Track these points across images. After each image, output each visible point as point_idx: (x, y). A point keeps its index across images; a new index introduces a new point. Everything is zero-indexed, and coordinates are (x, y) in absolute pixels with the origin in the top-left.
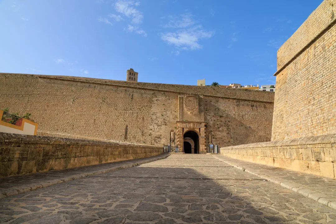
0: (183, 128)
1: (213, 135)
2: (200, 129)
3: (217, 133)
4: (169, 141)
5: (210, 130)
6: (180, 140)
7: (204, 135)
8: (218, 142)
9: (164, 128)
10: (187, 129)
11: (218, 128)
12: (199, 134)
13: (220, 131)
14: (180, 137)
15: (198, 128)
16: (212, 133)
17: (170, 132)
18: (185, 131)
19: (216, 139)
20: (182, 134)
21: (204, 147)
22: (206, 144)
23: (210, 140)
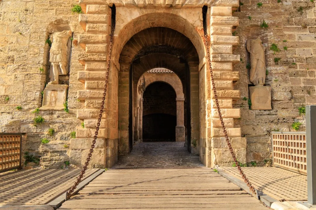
0: (113, 8)
1: (274, 47)
2: (205, 9)
3: (291, 36)
4: (38, 79)
5: (258, 21)
6: (91, 72)
7: (229, 41)
8: (302, 83)
9: (15, 14)
10: (133, 9)
11: (299, 11)
12: (203, 40)
13: (308, 27)
14: (91, 57)
15: (195, 8)
16: (270, 38)
17: (45, 30)
18: (123, 22)
19: (290, 64)
20: (102, 37)
21: (226, 110)
22: (238, 91)
23: (257, 75)
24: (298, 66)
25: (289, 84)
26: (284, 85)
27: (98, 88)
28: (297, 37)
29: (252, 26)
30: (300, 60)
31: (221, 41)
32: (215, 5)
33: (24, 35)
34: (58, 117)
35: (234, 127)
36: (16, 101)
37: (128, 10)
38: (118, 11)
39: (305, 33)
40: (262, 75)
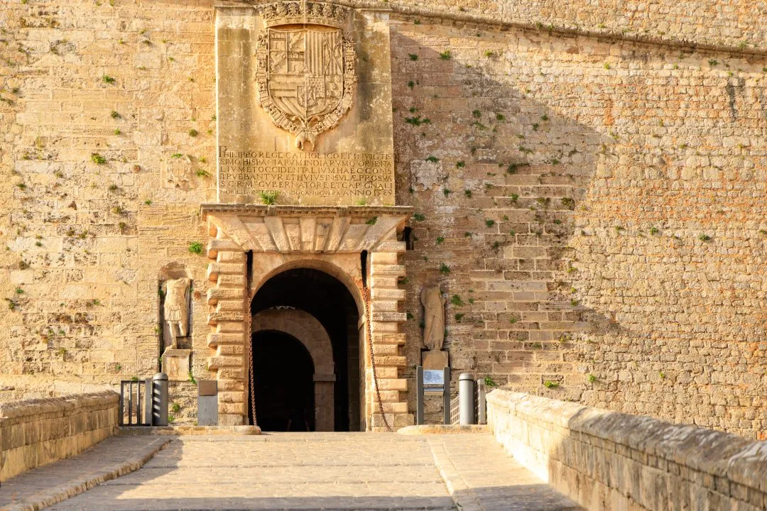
0: (250, 255)
1: (457, 299)
2: (364, 255)
3: (479, 284)
4: (154, 342)
5: (437, 263)
6: (225, 334)
7: (393, 296)
8: (489, 347)
9: (114, 255)
10: (274, 255)
11: (493, 247)
12: (361, 294)
13: (504, 271)
14: (226, 316)
15: (352, 253)
16: (452, 287)
17: (156, 277)
18: (263, 272)
19: (477, 322)
20: (238, 291)
21: (389, 380)
22: (404, 358)
23: (433, 336)
24: (486, 325)
25: (473, 349)
26: (465, 349)
27: (234, 354)
28: (487, 286)
29: (429, 270)
30: (490, 317)
31: (383, 296)
32: (376, 251)
33: (129, 285)
34: (183, 389)
35: (400, 401)
36: (129, 370)
37: (269, 257)
38: (256, 258)
39: (498, 280)
40: (439, 337)
